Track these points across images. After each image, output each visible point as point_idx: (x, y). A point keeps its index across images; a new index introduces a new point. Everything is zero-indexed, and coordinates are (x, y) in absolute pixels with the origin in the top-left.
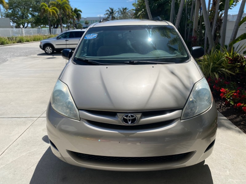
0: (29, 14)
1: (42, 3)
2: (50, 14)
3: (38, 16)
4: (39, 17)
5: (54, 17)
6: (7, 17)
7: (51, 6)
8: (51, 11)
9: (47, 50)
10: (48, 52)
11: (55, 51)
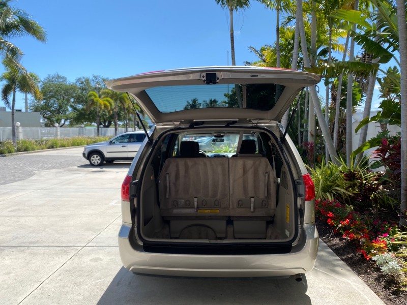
0: (69, 107)
1: (91, 92)
2: (101, 108)
3: (83, 109)
4: (83, 112)
5: (106, 111)
6: (35, 111)
7: (103, 96)
8: (102, 103)
9: (93, 160)
10: (94, 162)
11: (104, 162)
